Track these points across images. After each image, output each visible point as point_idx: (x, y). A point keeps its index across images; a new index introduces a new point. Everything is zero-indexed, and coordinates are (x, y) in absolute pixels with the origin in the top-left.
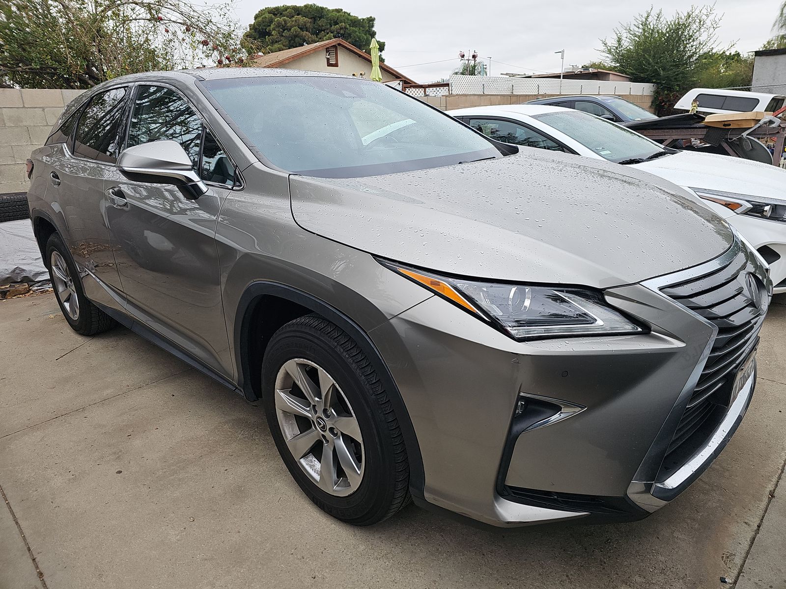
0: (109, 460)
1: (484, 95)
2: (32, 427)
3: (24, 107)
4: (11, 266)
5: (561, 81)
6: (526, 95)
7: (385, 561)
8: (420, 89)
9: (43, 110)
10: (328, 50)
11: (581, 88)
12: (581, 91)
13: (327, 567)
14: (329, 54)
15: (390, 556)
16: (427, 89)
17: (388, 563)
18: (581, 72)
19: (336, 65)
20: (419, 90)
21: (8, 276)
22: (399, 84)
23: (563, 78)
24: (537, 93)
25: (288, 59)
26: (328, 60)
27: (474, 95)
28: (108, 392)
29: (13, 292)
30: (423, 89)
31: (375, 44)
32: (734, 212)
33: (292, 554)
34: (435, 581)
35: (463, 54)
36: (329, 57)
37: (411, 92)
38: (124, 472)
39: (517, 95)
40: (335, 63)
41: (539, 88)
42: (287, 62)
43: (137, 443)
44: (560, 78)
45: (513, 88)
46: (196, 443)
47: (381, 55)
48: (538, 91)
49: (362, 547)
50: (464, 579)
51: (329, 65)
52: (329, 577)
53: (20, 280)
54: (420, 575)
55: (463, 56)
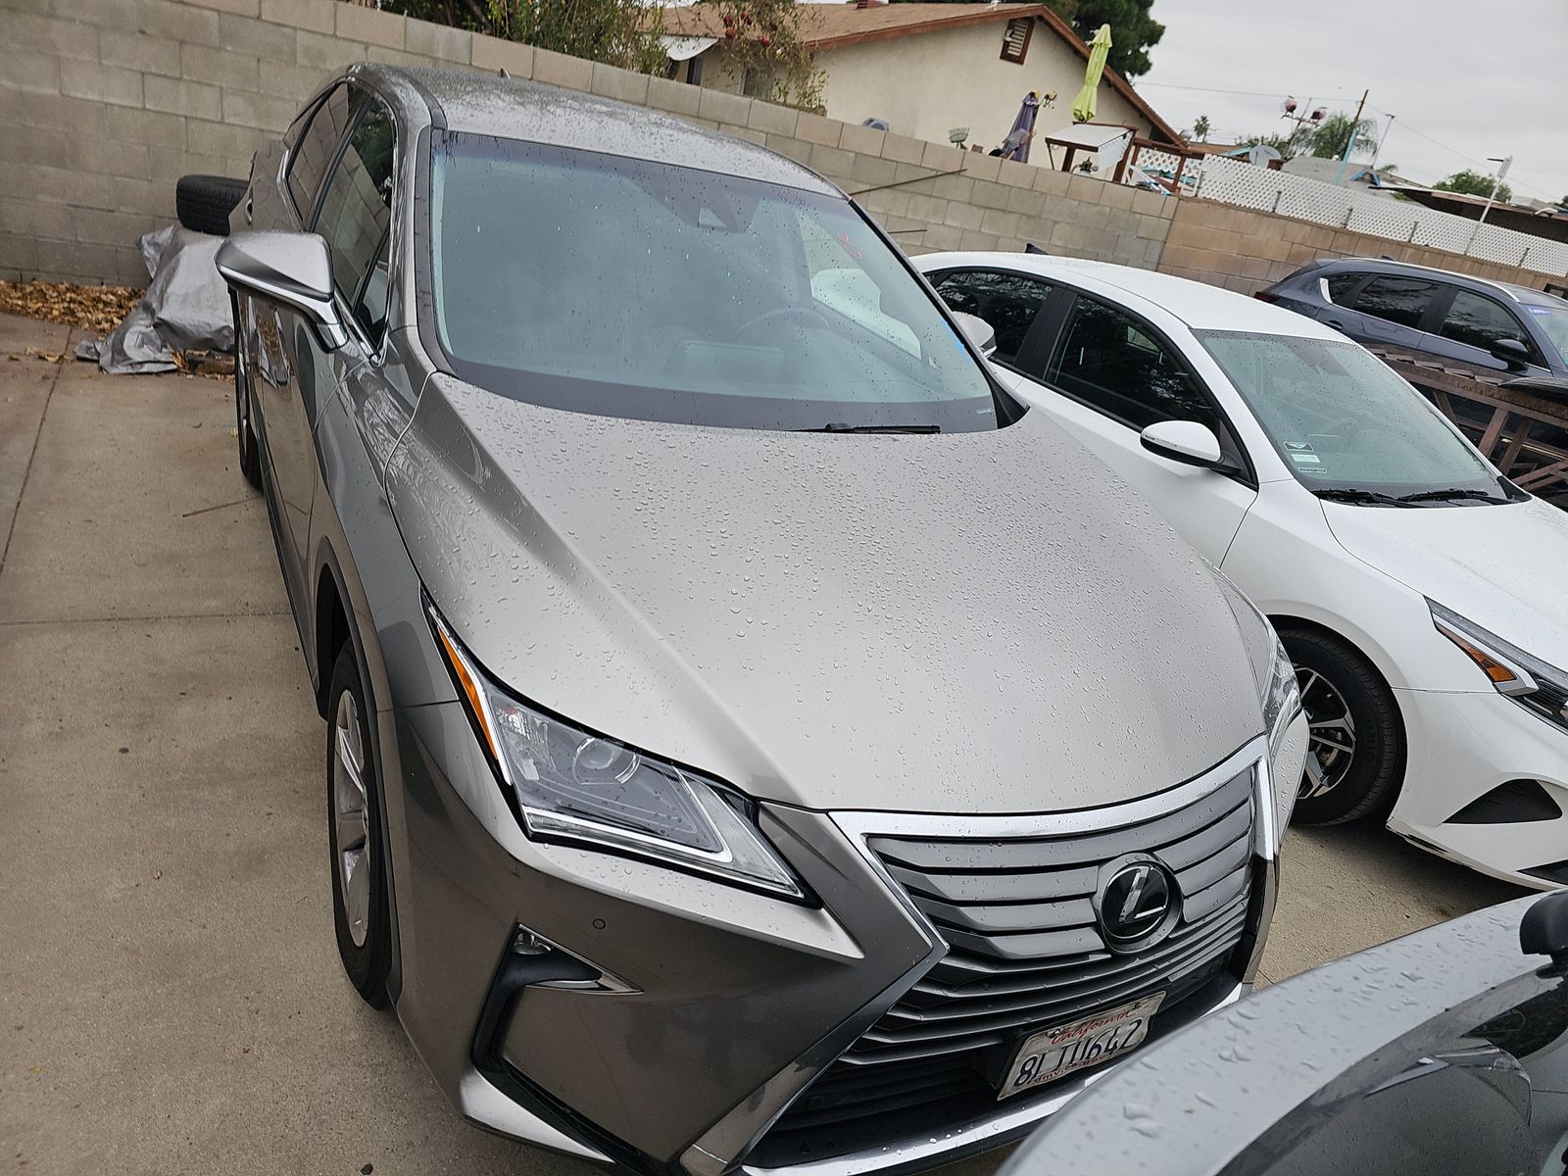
0: (125, 725)
1: (1273, 215)
2: (67, 623)
3: (334, 35)
4: (216, 319)
5: (1477, 227)
6: (1377, 239)
7: (368, 1074)
8: (1173, 157)
9: (366, 49)
10: (1012, 25)
11: (1525, 254)
12: (1521, 261)
13: (277, 1044)
14: (1013, 33)
15: (382, 1070)
16: (1188, 161)
17: (368, 1080)
18: (1551, 215)
19: (1019, 60)
20: (1170, 157)
21: (209, 336)
22: (1125, 136)
23: (1484, 222)
24: (1407, 240)
25: (924, 24)
26: (1006, 45)
27: (1248, 210)
28: (212, 604)
29: (209, 365)
30: (1179, 158)
31: (1106, 38)
32: (1494, 685)
33: (247, 998)
34: (410, 1144)
35: (1292, 104)
36: (1009, 39)
37: (1150, 158)
38: (131, 754)
39: (1354, 234)
40: (1018, 54)
41: (1415, 229)
42: (918, 31)
43: (186, 710)
44: (1479, 220)
45: (1349, 215)
46: (264, 747)
47: (1147, 52)
48: (1412, 235)
49: (354, 1036)
50: (458, 1162)
51: (1005, 56)
52: (267, 1061)
53: (225, 349)
54: (399, 1123)
55: (1292, 109)
